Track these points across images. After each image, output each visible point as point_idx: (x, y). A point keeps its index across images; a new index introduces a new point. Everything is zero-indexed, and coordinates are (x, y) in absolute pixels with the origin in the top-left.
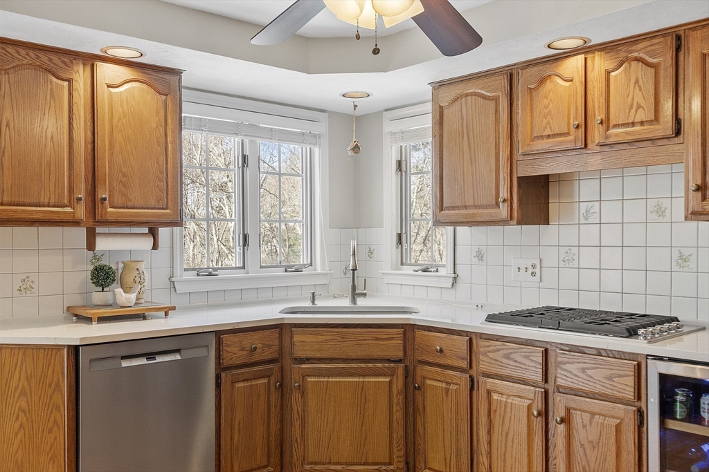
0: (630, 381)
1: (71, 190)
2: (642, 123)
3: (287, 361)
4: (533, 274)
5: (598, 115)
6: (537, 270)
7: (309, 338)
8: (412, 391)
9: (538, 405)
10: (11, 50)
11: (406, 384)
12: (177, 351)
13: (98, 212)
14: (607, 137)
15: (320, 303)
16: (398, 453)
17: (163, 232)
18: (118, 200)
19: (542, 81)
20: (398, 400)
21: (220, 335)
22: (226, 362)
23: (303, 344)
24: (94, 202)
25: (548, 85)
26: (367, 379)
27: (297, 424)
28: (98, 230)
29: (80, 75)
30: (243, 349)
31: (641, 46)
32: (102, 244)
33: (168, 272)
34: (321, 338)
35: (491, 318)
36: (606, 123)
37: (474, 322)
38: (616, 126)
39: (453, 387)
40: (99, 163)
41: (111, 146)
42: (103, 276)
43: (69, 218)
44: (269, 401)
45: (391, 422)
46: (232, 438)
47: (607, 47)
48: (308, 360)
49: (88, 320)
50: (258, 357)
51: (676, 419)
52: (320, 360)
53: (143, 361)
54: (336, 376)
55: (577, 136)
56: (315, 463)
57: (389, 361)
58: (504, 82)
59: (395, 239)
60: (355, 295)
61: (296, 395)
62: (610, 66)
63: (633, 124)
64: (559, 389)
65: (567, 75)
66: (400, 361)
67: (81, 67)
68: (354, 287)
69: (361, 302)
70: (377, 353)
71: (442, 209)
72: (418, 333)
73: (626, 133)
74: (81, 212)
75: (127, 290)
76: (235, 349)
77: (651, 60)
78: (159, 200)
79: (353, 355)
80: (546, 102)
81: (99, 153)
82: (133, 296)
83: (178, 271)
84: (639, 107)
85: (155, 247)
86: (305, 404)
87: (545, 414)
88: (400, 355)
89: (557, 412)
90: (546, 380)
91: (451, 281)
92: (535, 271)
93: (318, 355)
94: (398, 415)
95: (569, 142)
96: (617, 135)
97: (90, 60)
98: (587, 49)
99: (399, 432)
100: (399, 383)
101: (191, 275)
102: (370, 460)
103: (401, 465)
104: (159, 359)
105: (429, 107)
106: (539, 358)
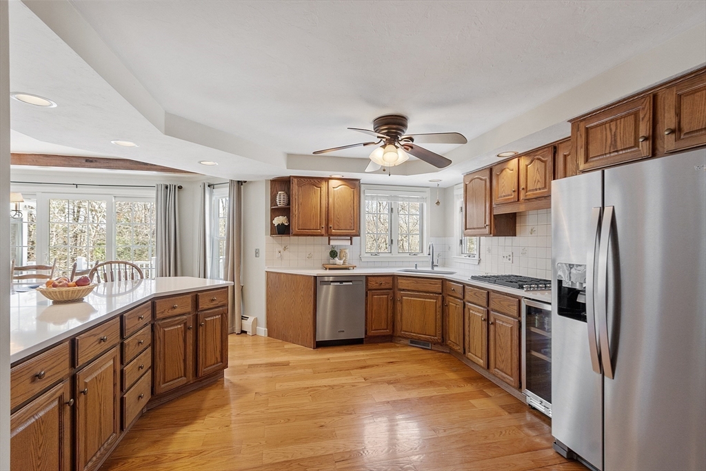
0: (516, 308)
1: (320, 225)
2: (540, 189)
3: (396, 289)
4: (509, 259)
5: (522, 185)
6: (511, 258)
7: (404, 281)
8: (444, 307)
9: (485, 317)
10: (302, 180)
11: (443, 304)
12: (351, 281)
13: (329, 231)
14: (526, 196)
15: (418, 269)
16: (439, 333)
17: (354, 238)
18: (336, 227)
19: (502, 171)
20: (439, 310)
21: (367, 277)
22: (370, 287)
23: (402, 284)
24: (328, 228)
25: (504, 172)
26: (427, 300)
27: (399, 315)
28: (331, 238)
29: (324, 186)
30: (377, 283)
31: (539, 152)
32: (332, 243)
33: (359, 254)
34: (408, 282)
35: (473, 278)
36: (526, 189)
37: (466, 279)
38: (530, 191)
39: (458, 306)
40: (330, 215)
41: (334, 208)
42: (333, 254)
43: (319, 234)
44: (387, 305)
45: (436, 319)
46: (372, 316)
47: (527, 154)
48: (403, 290)
49: (326, 269)
50: (382, 287)
51: (535, 327)
52: (409, 290)
53: (339, 284)
54: (414, 297)
55: (514, 195)
56: (406, 331)
57: (436, 293)
58: (488, 172)
59: (459, 242)
60: (433, 266)
61: (399, 303)
62: (527, 163)
63: (536, 190)
64: (493, 310)
65: (511, 168)
66: (440, 294)
67: (324, 183)
68: (433, 262)
69: (436, 269)
70: (430, 290)
71: (466, 229)
72: (447, 282)
73: (533, 194)
74: (323, 232)
75: (340, 259)
76: (374, 283)
77: (543, 159)
78: (351, 227)
79: (420, 289)
80: (503, 180)
81: (330, 211)
82: (342, 261)
83: (362, 253)
84: (538, 181)
85: (351, 244)
86: (402, 307)
87: (488, 320)
88: (440, 291)
89: (492, 320)
90: (488, 306)
91: (478, 261)
92: (511, 257)
93: (407, 288)
94: (439, 316)
95: (511, 198)
96: (529, 195)
97: (327, 180)
98: (519, 156)
99: (439, 323)
100: (439, 303)
101: (369, 255)
102: (427, 333)
103: (440, 338)
104: (344, 284)
105: (462, 185)
106: (485, 296)
